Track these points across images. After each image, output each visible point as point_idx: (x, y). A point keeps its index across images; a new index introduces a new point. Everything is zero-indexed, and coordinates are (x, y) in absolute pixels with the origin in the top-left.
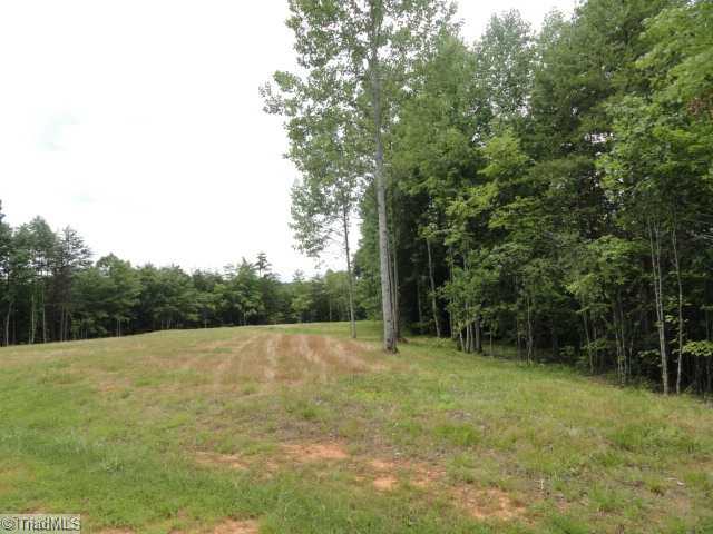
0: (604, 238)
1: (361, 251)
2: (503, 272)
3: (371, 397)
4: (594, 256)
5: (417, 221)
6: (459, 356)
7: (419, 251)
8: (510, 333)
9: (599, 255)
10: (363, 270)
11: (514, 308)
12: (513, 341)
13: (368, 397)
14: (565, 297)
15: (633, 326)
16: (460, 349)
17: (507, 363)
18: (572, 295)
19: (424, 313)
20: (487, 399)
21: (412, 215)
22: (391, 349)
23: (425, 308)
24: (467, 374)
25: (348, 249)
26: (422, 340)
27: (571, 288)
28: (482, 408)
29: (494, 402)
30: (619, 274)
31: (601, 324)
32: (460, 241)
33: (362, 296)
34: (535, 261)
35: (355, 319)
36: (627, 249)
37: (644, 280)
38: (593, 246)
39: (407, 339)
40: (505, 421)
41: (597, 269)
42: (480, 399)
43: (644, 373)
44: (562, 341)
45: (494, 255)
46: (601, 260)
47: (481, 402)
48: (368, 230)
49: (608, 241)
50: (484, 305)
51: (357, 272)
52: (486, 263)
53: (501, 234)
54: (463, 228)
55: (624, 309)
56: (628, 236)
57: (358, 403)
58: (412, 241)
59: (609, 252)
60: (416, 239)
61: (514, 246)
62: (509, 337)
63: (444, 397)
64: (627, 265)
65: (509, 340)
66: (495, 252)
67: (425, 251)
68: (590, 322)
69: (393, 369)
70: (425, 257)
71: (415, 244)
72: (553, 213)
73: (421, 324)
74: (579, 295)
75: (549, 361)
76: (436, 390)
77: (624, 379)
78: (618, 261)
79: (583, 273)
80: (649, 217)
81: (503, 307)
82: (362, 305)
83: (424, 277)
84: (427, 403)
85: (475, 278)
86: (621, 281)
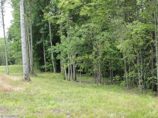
0: (134, 22)
1: (12, 26)
2: (86, 38)
3: (12, 104)
4: (130, 31)
5: (43, 11)
6: (64, 82)
7: (44, 27)
8: (90, 70)
9: (132, 30)
10: (14, 37)
11: (91, 57)
12: (92, 74)
13: (10, 104)
14: (116, 51)
15: (146, 66)
16: (65, 79)
17: (87, 85)
18: (119, 50)
19: (47, 60)
20: (74, 102)
21: (41, 7)
22: (27, 79)
23: (47, 58)
24: (66, 91)
25: (4, 25)
26: (45, 74)
27: (118, 47)
28: (70, 106)
29: (77, 103)
30: (141, 40)
31: (132, 64)
32: (65, 22)
33: (13, 51)
34: (102, 33)
35: (9, 64)
36: (145, 28)
37: (152, 43)
38: (129, 26)
39: (37, 74)
40: (80, 112)
41: (131, 38)
42: (70, 102)
43: (150, 88)
44: (115, 73)
45: (82, 29)
46: (133, 33)
47: (70, 104)
48: (16, 15)
49: (136, 24)
50: (77, 55)
51: (10, 38)
52: (78, 34)
53: (86, 19)
54: (67, 15)
55: (143, 57)
56: (145, 22)
57: (5, 107)
58: (41, 21)
59: (136, 29)
60: (43, 20)
61: (92, 25)
62: (90, 72)
63: (51, 102)
64: (144, 35)
65: (89, 74)
66: (83, 28)
67: (48, 27)
68: (127, 64)
69: (27, 89)
70: (47, 30)
71: (42, 22)
72: (112, 9)
73: (45, 66)
74: (122, 50)
75: (108, 84)
76: (47, 99)
77: (141, 91)
78: (140, 33)
79: (125, 39)
80: (155, 12)
81: (87, 57)
82: (14, 56)
83: (47, 41)
84: (42, 106)
85: (72, 41)
86: (141, 44)
